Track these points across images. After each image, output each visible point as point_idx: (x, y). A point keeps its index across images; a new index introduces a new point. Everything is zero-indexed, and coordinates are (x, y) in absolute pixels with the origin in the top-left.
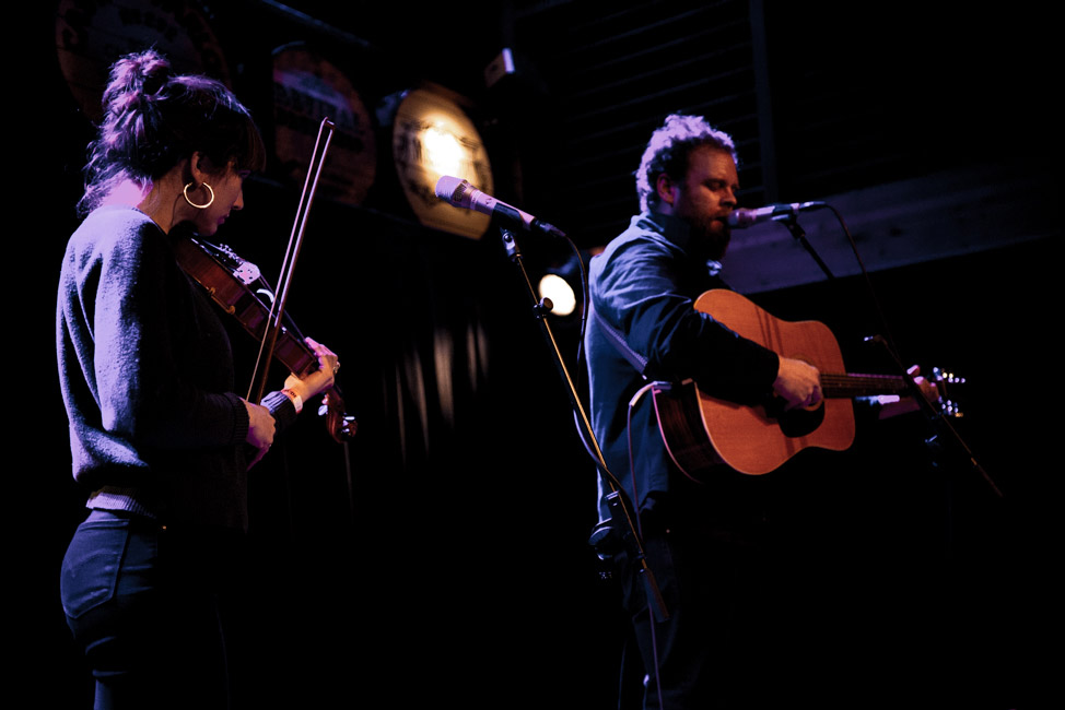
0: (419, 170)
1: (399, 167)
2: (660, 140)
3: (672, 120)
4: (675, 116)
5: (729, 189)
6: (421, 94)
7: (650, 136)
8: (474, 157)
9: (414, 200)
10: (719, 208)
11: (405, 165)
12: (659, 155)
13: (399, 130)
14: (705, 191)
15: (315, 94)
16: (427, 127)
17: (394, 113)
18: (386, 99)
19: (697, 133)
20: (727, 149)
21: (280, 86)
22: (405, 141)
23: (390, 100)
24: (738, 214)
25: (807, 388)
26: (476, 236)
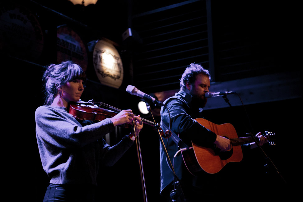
0: (101, 66)
1: (94, 65)
2: (188, 71)
3: (192, 65)
4: (193, 64)
5: (207, 87)
6: (101, 41)
7: (185, 69)
8: (118, 61)
9: (99, 76)
10: (203, 93)
11: (96, 64)
12: (187, 75)
13: (95, 53)
14: (200, 87)
15: (69, 41)
16: (104, 52)
17: (93, 48)
18: (91, 42)
19: (199, 70)
20: (207, 75)
21: (59, 39)
22: (96, 56)
23: (92, 43)
24: (209, 94)
25: (226, 145)
26: (118, 88)
